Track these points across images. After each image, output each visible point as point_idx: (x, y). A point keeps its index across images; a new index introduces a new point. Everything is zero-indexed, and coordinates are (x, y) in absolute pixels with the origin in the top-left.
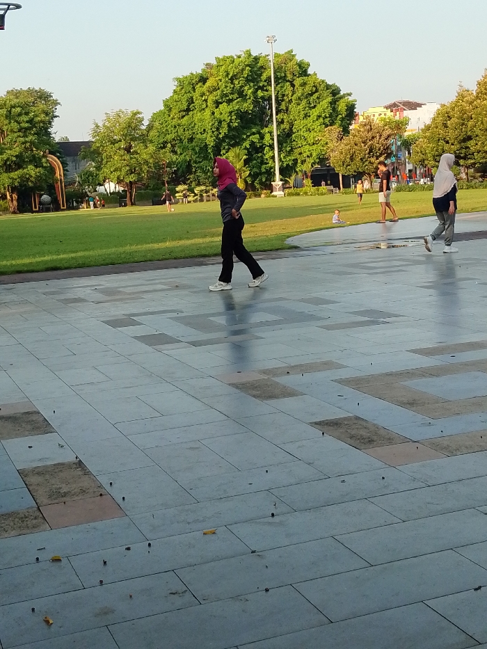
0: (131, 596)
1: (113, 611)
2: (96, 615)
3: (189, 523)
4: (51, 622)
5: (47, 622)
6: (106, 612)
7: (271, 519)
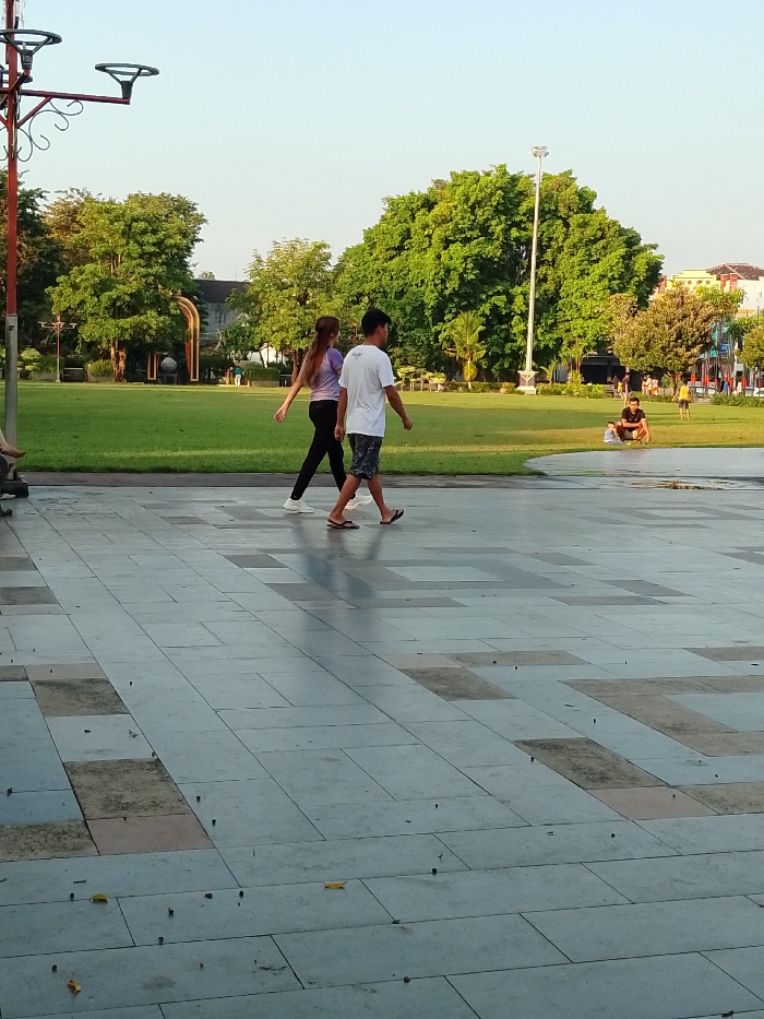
0: (202, 966)
1: (171, 984)
2: (146, 987)
3: (306, 869)
4: (78, 988)
5: (72, 988)
6: (161, 984)
7: (431, 877)
